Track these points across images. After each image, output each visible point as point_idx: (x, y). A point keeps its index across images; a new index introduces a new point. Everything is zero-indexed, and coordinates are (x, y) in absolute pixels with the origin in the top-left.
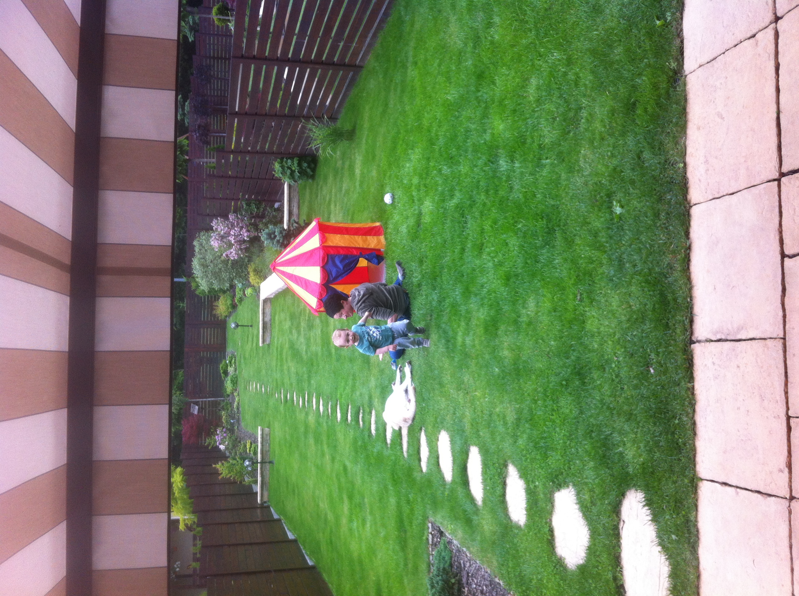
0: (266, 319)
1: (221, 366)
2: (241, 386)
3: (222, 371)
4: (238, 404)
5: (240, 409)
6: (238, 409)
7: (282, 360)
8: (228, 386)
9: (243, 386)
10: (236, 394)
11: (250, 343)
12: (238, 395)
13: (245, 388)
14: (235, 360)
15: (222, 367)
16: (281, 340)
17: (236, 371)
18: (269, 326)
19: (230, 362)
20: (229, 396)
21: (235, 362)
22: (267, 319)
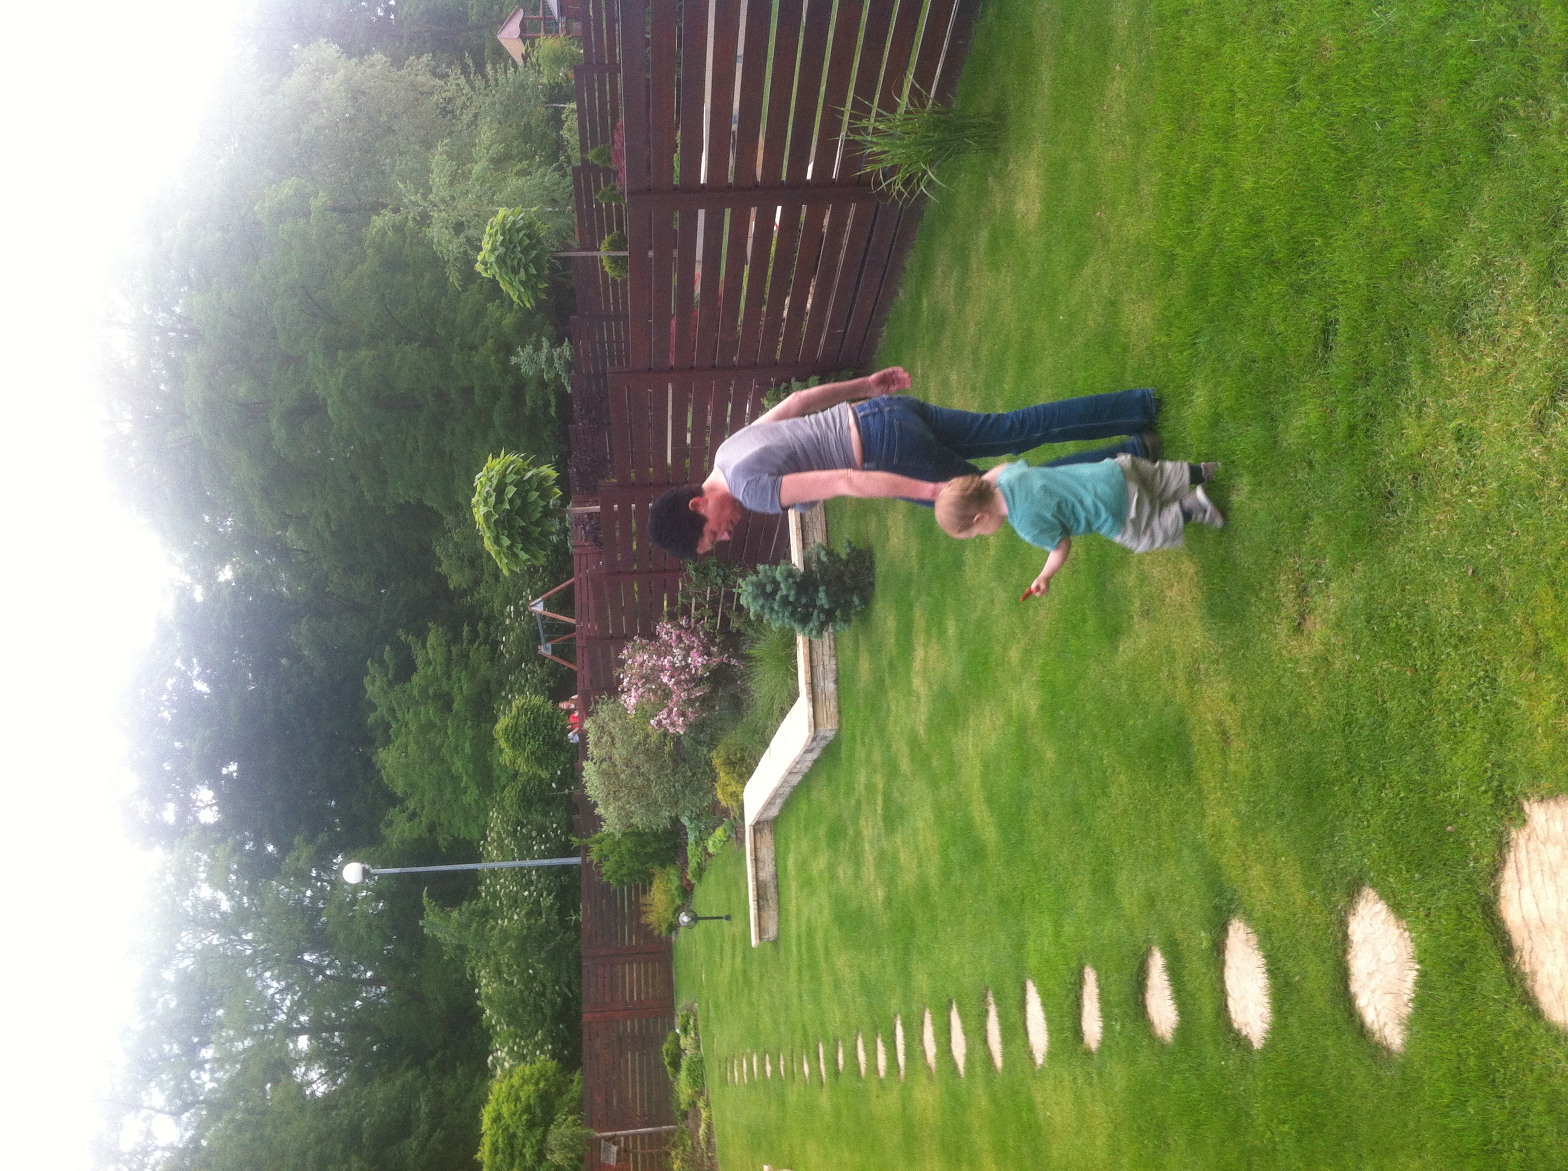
0: (763, 875)
1: (665, 1047)
2: (713, 1080)
3: (667, 1060)
4: (709, 1126)
5: (716, 1140)
6: (709, 1142)
7: (813, 965)
8: (683, 1089)
9: (716, 1075)
10: (701, 1104)
11: (727, 962)
12: (707, 1105)
13: (724, 1080)
14: (695, 1020)
15: (667, 1051)
16: (806, 912)
17: (698, 1047)
18: (771, 891)
19: (685, 1030)
20: (685, 1115)
21: (696, 1028)
22: (767, 874)
